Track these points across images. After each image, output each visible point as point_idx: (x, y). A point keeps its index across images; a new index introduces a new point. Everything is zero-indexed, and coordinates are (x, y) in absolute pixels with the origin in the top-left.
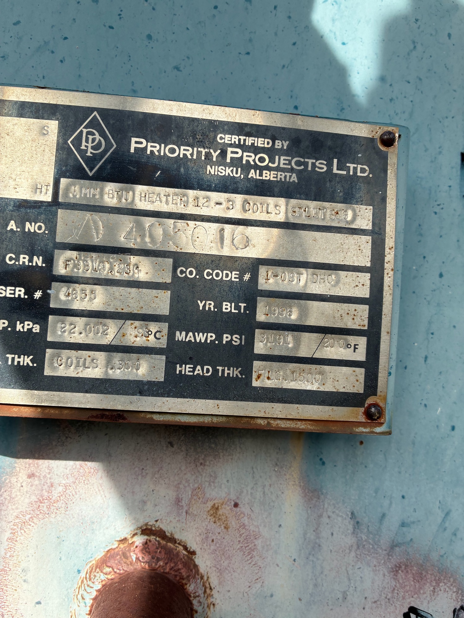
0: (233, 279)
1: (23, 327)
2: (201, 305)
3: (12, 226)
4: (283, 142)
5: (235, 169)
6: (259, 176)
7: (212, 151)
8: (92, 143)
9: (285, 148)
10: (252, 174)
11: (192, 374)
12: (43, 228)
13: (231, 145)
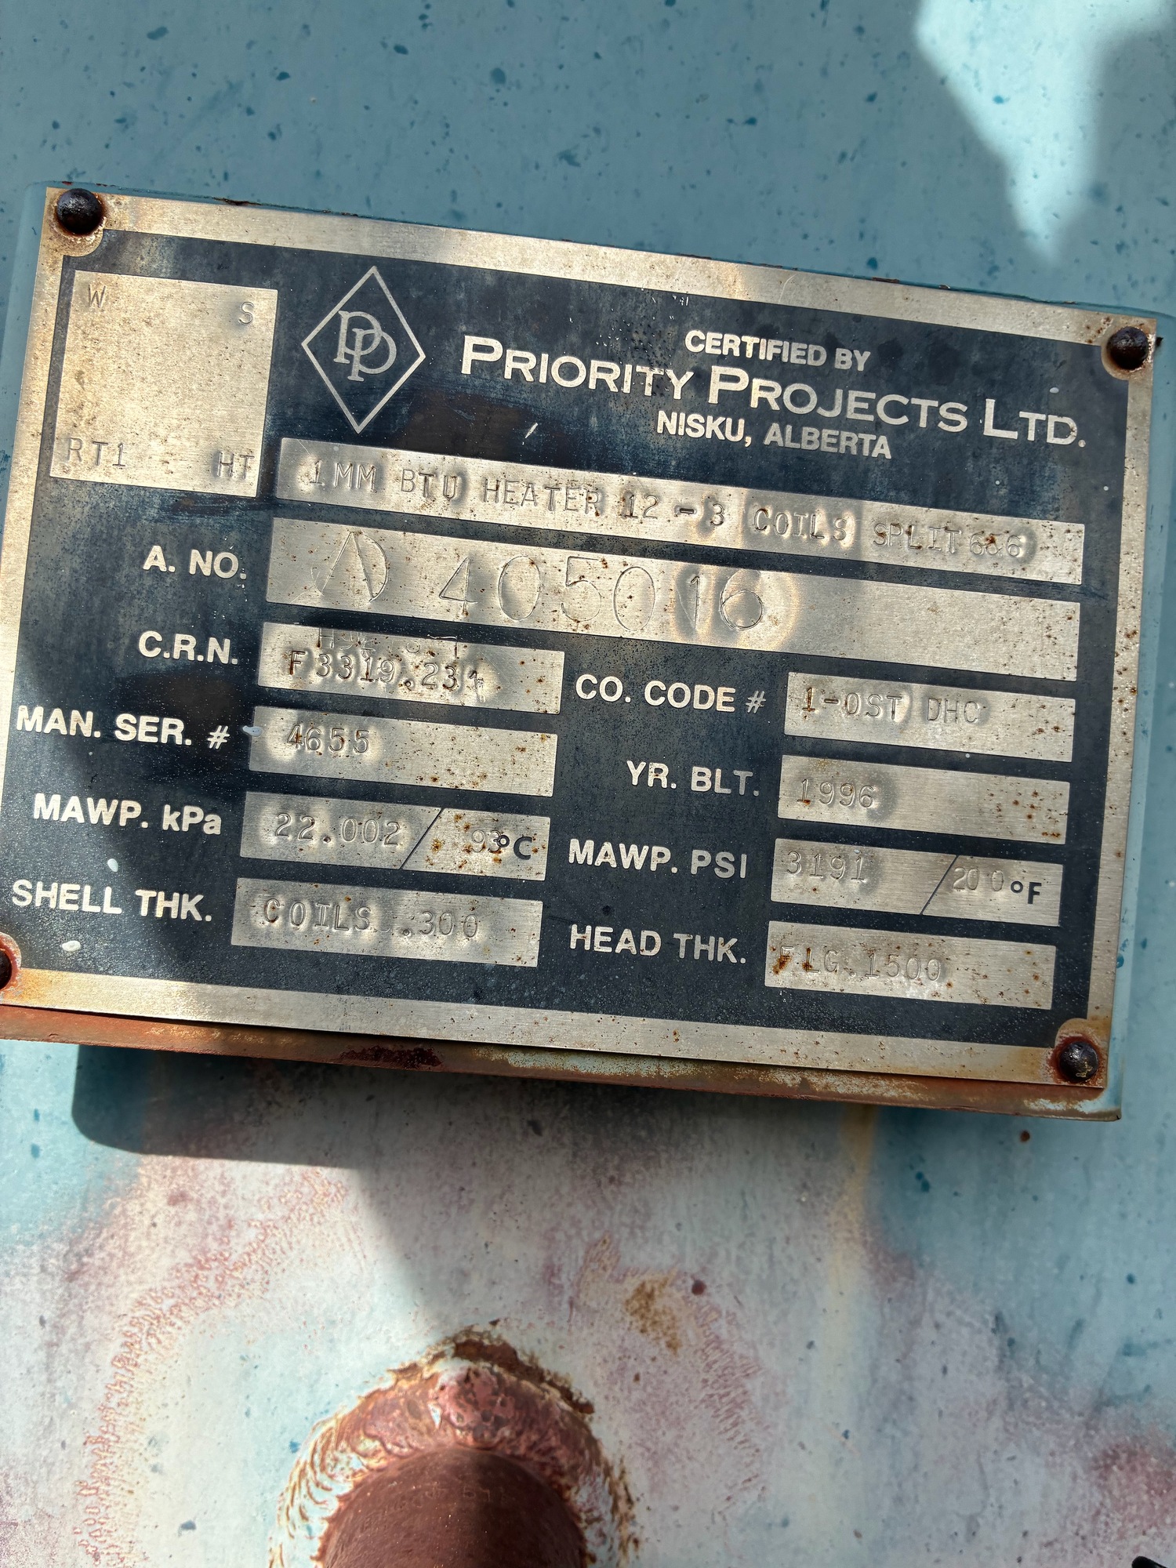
0: (720, 708)
1: (179, 820)
2: (636, 773)
3: (156, 558)
4: (857, 353)
5: (729, 421)
6: (793, 440)
7: (670, 373)
8: (364, 347)
9: (861, 368)
10: (773, 434)
11: (609, 950)
12: (235, 566)
13: (721, 360)
